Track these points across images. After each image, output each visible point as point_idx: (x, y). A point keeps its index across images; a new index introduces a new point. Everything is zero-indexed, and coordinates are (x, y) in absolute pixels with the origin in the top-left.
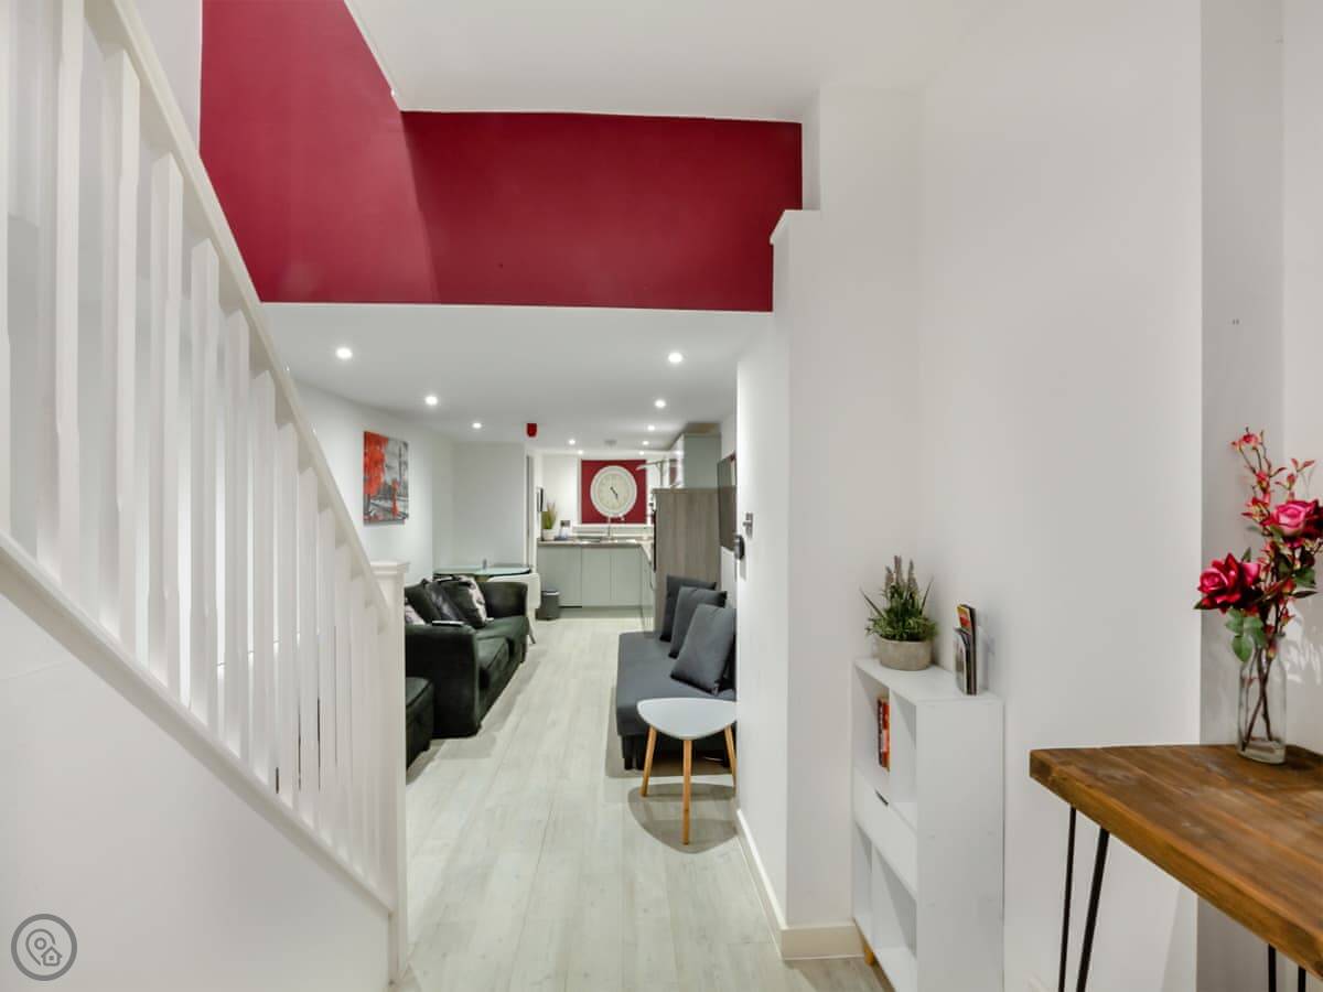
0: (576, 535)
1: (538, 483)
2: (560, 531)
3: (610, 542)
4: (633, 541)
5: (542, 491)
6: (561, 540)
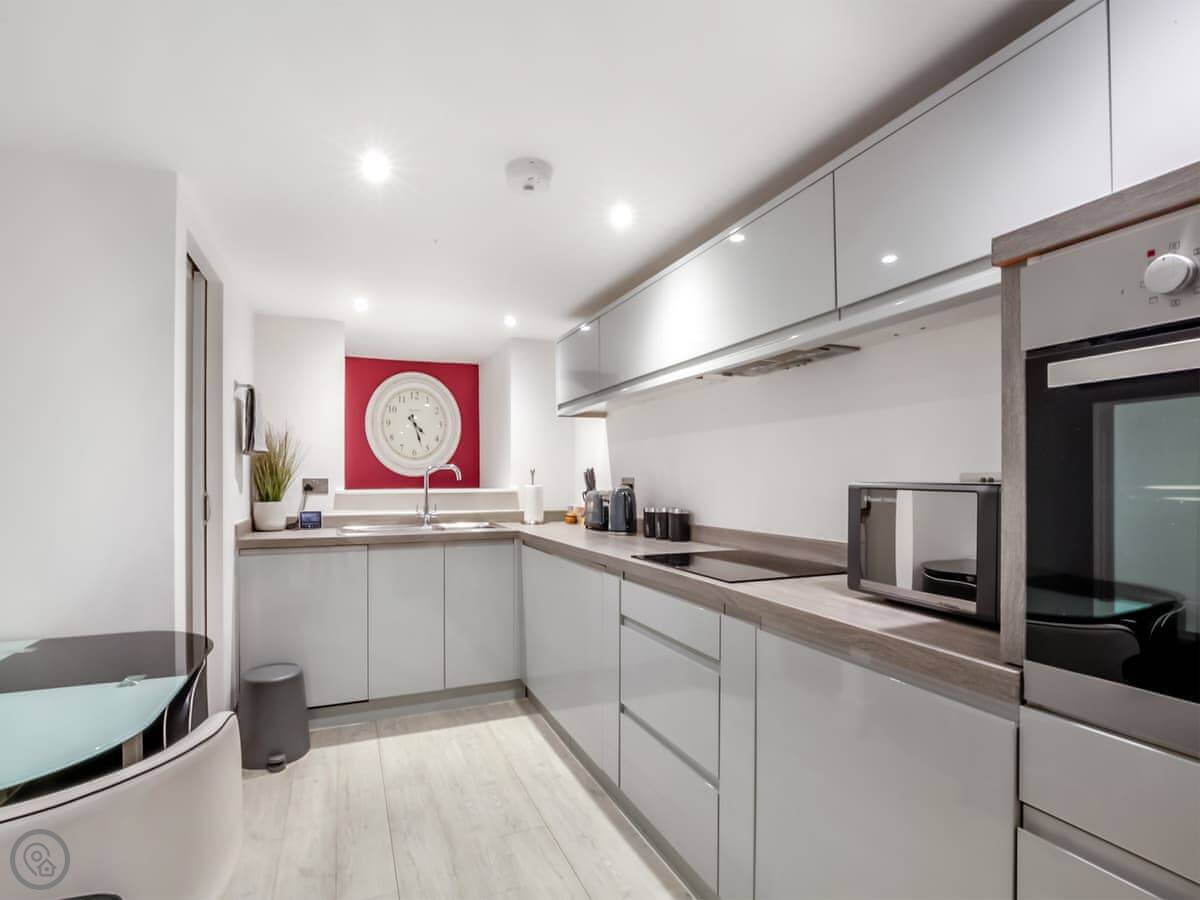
2: (304, 504)
6: (303, 528)
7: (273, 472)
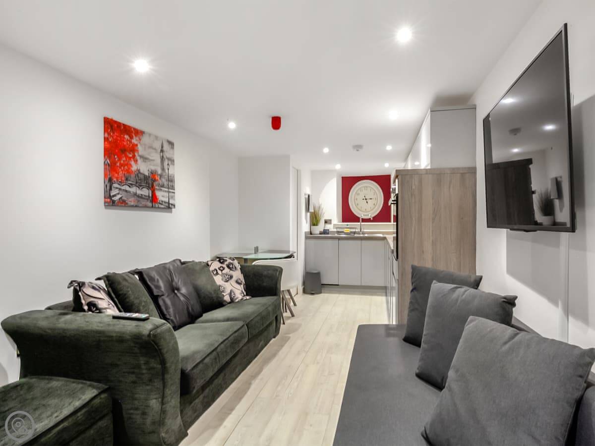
0: (335, 230)
1: (307, 190)
2: (325, 227)
3: (362, 235)
4: (381, 235)
5: (309, 196)
6: (324, 234)
7: (316, 218)
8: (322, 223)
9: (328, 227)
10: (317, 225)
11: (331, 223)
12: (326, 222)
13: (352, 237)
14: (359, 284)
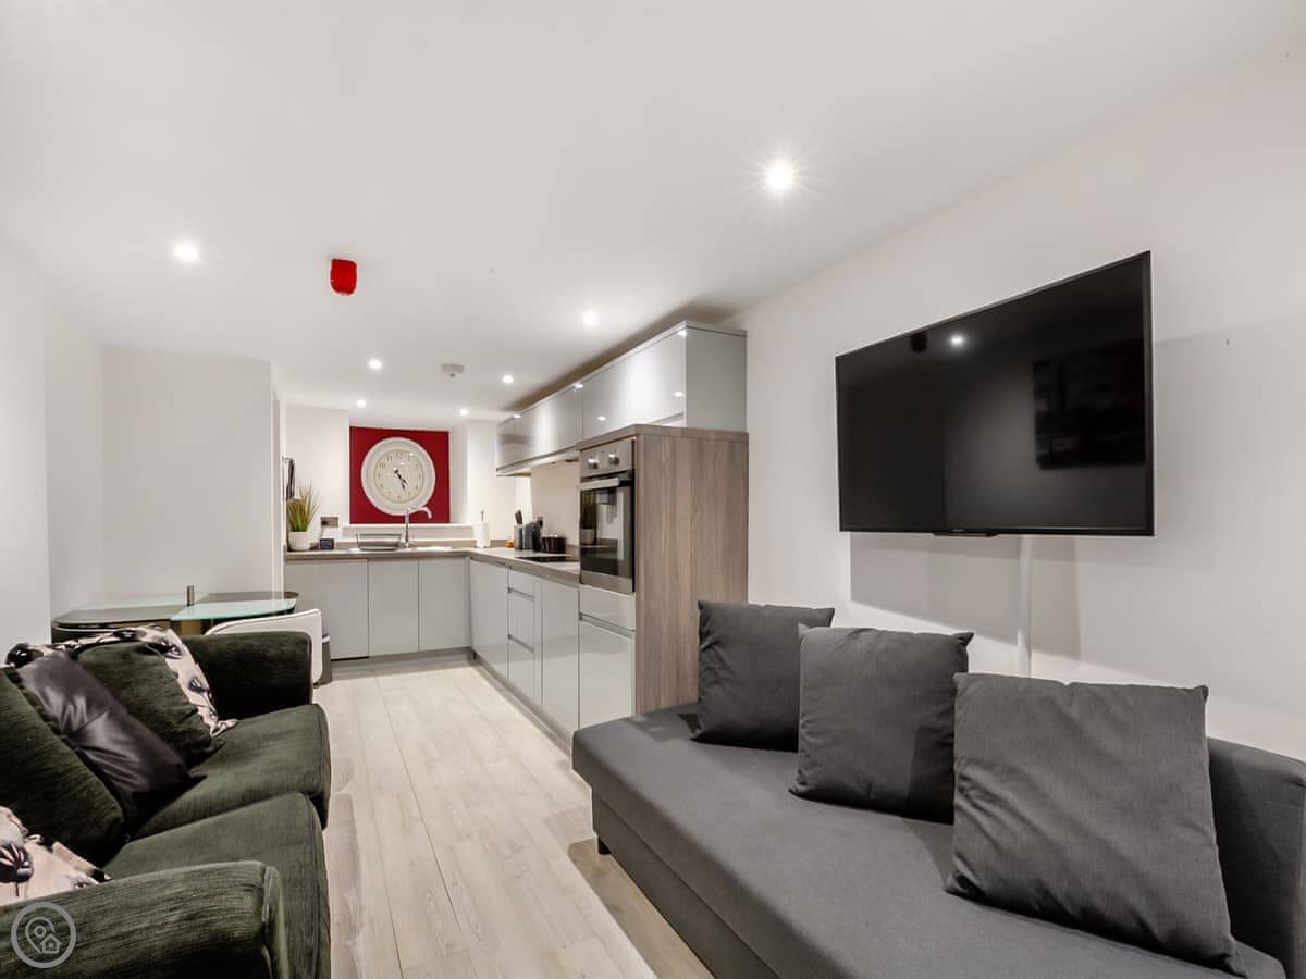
2: (322, 534)
5: (293, 464)
6: (322, 549)
8: (315, 525)
9: (329, 533)
10: (304, 530)
11: (337, 526)
12: (325, 523)
13: (389, 553)
14: (415, 650)
